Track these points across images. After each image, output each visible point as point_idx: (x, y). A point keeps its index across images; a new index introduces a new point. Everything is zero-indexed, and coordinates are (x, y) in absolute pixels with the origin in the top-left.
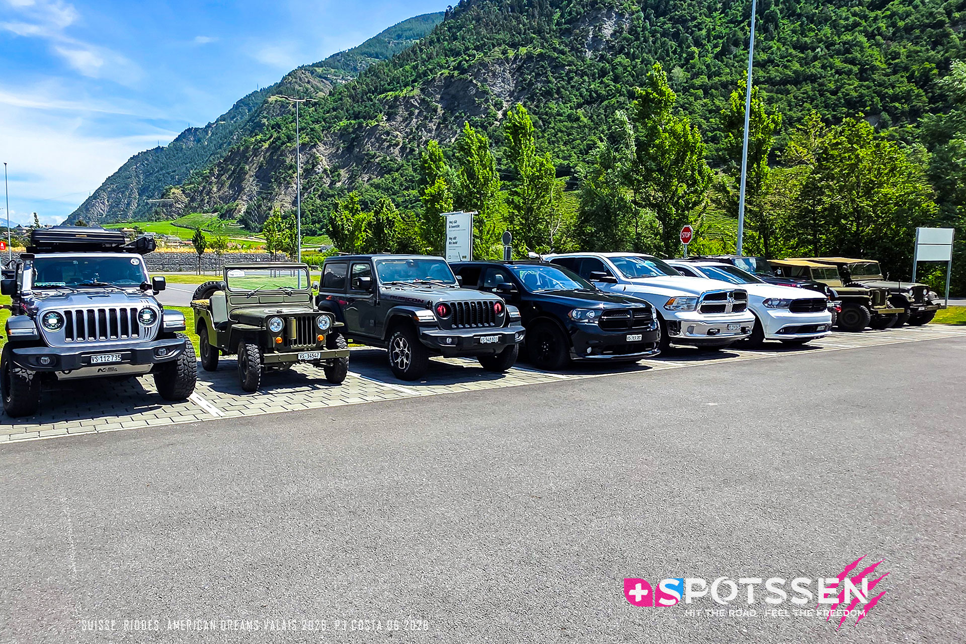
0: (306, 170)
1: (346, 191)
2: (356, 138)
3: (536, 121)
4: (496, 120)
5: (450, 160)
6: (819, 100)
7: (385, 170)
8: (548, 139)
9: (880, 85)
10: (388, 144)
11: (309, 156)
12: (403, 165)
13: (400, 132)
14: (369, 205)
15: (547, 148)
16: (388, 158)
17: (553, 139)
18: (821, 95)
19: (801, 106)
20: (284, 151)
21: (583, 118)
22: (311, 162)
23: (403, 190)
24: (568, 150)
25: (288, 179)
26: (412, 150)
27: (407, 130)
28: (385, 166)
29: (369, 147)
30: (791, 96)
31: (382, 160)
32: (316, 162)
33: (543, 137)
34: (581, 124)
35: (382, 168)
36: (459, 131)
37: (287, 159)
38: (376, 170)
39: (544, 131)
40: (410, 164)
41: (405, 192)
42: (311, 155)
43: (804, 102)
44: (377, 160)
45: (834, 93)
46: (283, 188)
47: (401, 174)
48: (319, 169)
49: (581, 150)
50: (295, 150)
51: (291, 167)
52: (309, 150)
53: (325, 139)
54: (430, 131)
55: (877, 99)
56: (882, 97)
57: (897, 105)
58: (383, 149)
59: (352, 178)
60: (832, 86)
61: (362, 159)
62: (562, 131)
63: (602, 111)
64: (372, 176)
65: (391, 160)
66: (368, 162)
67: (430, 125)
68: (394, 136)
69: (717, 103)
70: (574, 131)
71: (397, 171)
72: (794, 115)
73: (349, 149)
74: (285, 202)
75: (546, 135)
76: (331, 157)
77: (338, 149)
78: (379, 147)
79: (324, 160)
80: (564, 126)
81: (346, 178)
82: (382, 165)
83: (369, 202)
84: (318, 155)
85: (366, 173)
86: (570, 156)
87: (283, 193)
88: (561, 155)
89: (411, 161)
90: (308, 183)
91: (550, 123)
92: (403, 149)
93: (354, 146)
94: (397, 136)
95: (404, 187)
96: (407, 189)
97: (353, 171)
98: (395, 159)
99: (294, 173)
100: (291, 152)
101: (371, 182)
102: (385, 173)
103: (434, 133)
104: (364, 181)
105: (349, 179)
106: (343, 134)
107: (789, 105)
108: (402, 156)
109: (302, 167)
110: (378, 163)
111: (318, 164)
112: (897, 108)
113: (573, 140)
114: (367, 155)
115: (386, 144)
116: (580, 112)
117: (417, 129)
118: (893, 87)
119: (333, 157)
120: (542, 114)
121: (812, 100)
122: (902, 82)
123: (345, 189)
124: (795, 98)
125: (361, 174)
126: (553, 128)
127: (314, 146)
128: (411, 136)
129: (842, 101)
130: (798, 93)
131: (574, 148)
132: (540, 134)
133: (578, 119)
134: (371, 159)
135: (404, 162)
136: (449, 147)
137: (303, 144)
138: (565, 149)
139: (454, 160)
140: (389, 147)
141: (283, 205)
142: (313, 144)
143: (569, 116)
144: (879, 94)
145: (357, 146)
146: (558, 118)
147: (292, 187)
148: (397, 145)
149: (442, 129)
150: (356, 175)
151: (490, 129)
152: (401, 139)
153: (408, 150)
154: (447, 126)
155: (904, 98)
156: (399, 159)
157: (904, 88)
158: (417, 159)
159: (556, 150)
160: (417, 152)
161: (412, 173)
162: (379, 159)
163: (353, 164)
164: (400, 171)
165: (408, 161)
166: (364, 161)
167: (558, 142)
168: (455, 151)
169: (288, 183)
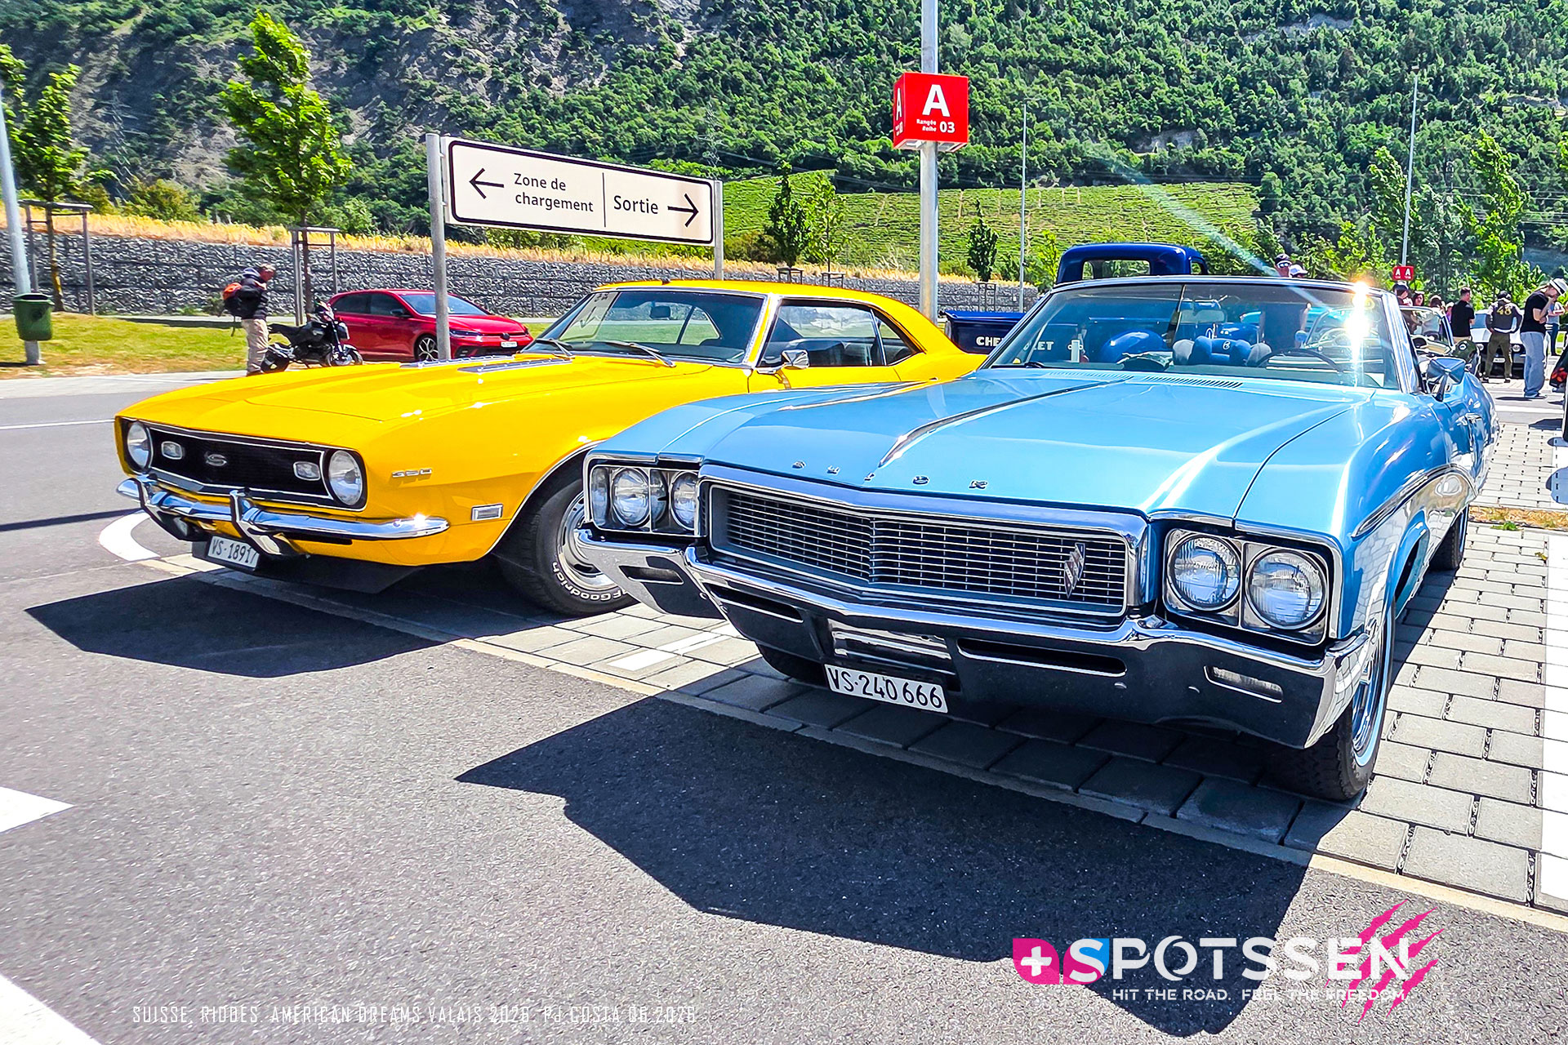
1: (372, 155)
2: (381, 47)
3: (751, 72)
4: (676, 58)
5: (602, 118)
6: (1132, 102)
7: (459, 122)
8: (781, 105)
9: (1190, 94)
10: (459, 70)
12: (499, 117)
13: (484, 51)
15: (782, 119)
16: (464, 99)
17: (789, 106)
18: (1134, 96)
19: (1115, 106)
20: (184, 49)
21: (828, 78)
24: (820, 128)
25: (209, 113)
26: (514, 91)
27: (497, 50)
28: (460, 114)
29: (416, 72)
30: (1101, 91)
31: (450, 101)
33: (771, 100)
34: (829, 87)
35: (452, 116)
36: (606, 67)
37: (198, 70)
38: (438, 118)
39: (769, 90)
40: (517, 115)
44: (440, 100)
45: (1147, 96)
46: (198, 132)
49: (840, 130)
50: (216, 51)
54: (547, 59)
55: (1189, 111)
56: (1195, 108)
57: (1207, 120)
58: (449, 79)
59: (382, 130)
60: (1143, 86)
61: (403, 94)
62: (801, 96)
65: (472, 104)
66: (419, 101)
67: (546, 46)
68: (470, 58)
70: (820, 98)
71: (490, 125)
72: (1108, 117)
73: (365, 69)
74: (210, 164)
75: (773, 96)
76: (320, 80)
77: (335, 65)
78: (440, 75)
80: (802, 86)
81: (365, 128)
82: (453, 110)
85: (415, 124)
86: (825, 137)
87: (198, 142)
88: (810, 135)
89: (516, 110)
91: (776, 78)
92: (494, 85)
93: (377, 64)
94: (477, 59)
97: (382, 114)
98: (479, 103)
100: (211, 55)
102: (463, 127)
103: (554, 63)
104: (414, 138)
105: (373, 130)
106: (343, 36)
107: (1102, 104)
108: (493, 100)
110: (443, 107)
112: (1209, 126)
113: (824, 112)
114: (412, 86)
115: (455, 71)
116: (822, 67)
117: (519, 50)
118: (1203, 99)
119: (325, 79)
120: (758, 60)
121: (1125, 101)
122: (1210, 94)
123: (370, 150)
125: (404, 122)
126: (785, 87)
128: (509, 63)
129: (1156, 106)
130: (1109, 89)
131: (826, 125)
132: (765, 96)
133: (821, 79)
134: (425, 95)
135: (502, 111)
136: (594, 93)
138: (815, 124)
139: (611, 119)
140: (462, 77)
141: (202, 169)
143: (806, 71)
144: (1190, 103)
145: (385, 65)
146: (790, 71)
147: (223, 133)
148: (479, 75)
149: (571, 59)
150: (393, 125)
151: (668, 72)
152: (486, 67)
153: (505, 89)
154: (580, 55)
155: (1213, 113)
156: (488, 103)
157: (1212, 101)
158: (530, 108)
159: (799, 124)
160: (525, 95)
161: (525, 134)
162: (442, 97)
163: (379, 101)
164: (496, 127)
165: (509, 110)
166: (409, 100)
167: (799, 112)
168: (608, 102)
169: (211, 123)
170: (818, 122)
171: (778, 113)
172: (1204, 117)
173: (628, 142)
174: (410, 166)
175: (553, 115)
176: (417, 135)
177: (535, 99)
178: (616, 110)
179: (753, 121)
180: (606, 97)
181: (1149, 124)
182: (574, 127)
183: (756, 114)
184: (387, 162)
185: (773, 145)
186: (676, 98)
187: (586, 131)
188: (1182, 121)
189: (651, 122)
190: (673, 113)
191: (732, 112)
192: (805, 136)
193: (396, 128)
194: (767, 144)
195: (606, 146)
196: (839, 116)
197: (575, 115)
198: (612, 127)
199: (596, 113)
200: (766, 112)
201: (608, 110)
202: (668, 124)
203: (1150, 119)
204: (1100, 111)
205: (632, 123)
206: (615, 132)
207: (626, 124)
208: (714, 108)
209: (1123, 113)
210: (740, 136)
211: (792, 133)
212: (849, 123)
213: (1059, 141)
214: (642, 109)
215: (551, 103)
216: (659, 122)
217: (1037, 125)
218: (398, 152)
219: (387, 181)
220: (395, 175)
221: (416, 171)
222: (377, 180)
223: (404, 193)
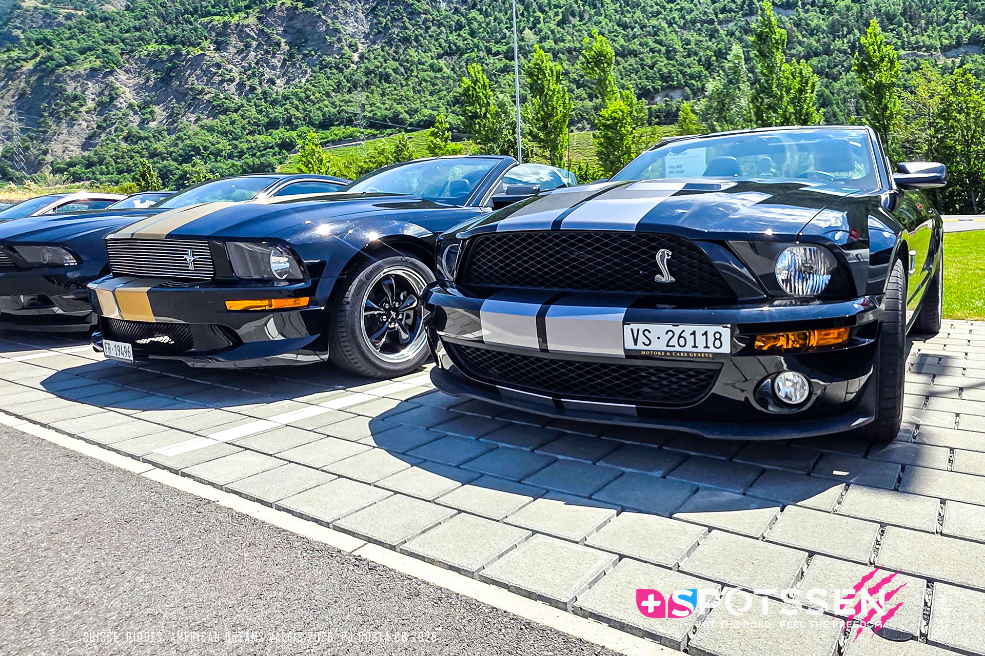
0: (100, 104)
1: (165, 133)
2: (175, 67)
3: (397, 68)
4: (353, 62)
5: (303, 102)
6: (641, 73)
7: (218, 110)
8: (413, 88)
9: (681, 65)
10: (220, 78)
11: (103, 86)
12: (242, 106)
13: (235, 65)
14: (202, 151)
15: (413, 97)
16: (222, 96)
17: (419, 88)
18: (643, 69)
19: (629, 76)
20: (60, 75)
21: (445, 69)
22: (106, 93)
23: (247, 134)
24: (435, 101)
25: (72, 113)
26: (253, 89)
27: (243, 64)
28: (219, 106)
29: (194, 81)
30: (620, 67)
31: (213, 97)
32: (116, 94)
33: (407, 85)
34: (445, 75)
35: (214, 107)
36: (309, 71)
37: (67, 87)
38: (206, 109)
39: (407, 79)
40: (252, 104)
41: (250, 138)
42: (107, 85)
43: (631, 73)
44: (206, 97)
45: (652, 68)
46: (65, 125)
47: (242, 116)
48: (121, 103)
49: (448, 102)
50: (79, 75)
51: (75, 98)
52: (102, 78)
53: (127, 65)
54: (274, 68)
55: (680, 76)
56: (684, 74)
57: (693, 81)
58: (213, 84)
59: (173, 117)
60: (649, 62)
61: (186, 94)
62: (426, 81)
63: (463, 64)
64: (202, 116)
65: (226, 98)
66: (194, 99)
67: (273, 61)
68: (227, 70)
69: (566, 67)
70: (438, 82)
71: (236, 111)
73: (166, 80)
74: (71, 144)
75: (409, 83)
76: (139, 89)
77: (148, 80)
78: (208, 82)
79: (127, 92)
80: (428, 75)
81: (163, 117)
82: (215, 103)
83: (201, 148)
84: (118, 85)
85: (192, 113)
86: (438, 107)
87: (65, 131)
88: (428, 106)
89: (253, 101)
90: (105, 120)
91: (412, 71)
92: (241, 85)
93: (172, 77)
94: (231, 71)
95: (248, 131)
96: (251, 133)
97: (173, 108)
98: (231, 98)
99: (82, 106)
100: (75, 78)
101: (200, 123)
102: (220, 113)
103: (278, 70)
104: (190, 121)
105: (168, 117)
106: (153, 61)
107: (621, 75)
108: (240, 95)
109: (94, 100)
110: (208, 101)
111: (118, 96)
112: (694, 85)
113: (439, 91)
114: (191, 89)
115: (217, 79)
116: (442, 62)
117: (257, 63)
118: (690, 67)
119: (141, 88)
120: (402, 61)
121: (637, 72)
122: (694, 64)
123: (164, 130)
124: (624, 68)
125: (185, 112)
126: (417, 77)
127: (111, 73)
128: (250, 72)
129: (657, 74)
130: (626, 65)
131: (440, 99)
132: (404, 83)
133: (440, 70)
134: (198, 94)
135: (244, 102)
136: (301, 88)
137: (93, 70)
138: (432, 99)
139: (308, 103)
140: (222, 82)
141: (66, 148)
142: (108, 70)
143: (431, 66)
144: (681, 72)
145: (176, 78)
146: (420, 67)
147: (80, 124)
148: (232, 80)
149: (288, 67)
150: (178, 114)
151: (347, 72)
152: (236, 75)
153: (248, 88)
154: (294, 64)
155: (697, 77)
156: (236, 98)
157: (696, 69)
158: (261, 99)
159: (423, 99)
160: (259, 91)
161: (256, 115)
162: (208, 96)
163: (172, 99)
164: (240, 111)
165: (249, 101)
166: (189, 98)
167: (424, 91)
168: (308, 92)
169: (73, 119)
170: (435, 97)
171: (411, 93)
172: (690, 80)
173: (317, 116)
174: (186, 139)
175: (274, 103)
176: (193, 119)
177: (264, 93)
178: (312, 97)
179: (395, 100)
180: (307, 89)
181: (653, 87)
182: (286, 109)
183: (397, 95)
184: (173, 137)
185: (405, 114)
186: (350, 87)
187: (293, 111)
188: (675, 83)
189: (333, 103)
190: (347, 97)
191: (383, 95)
192: (426, 107)
193: (180, 116)
194: (401, 113)
195: (305, 120)
196: (449, 93)
197: (288, 102)
198: (309, 108)
199: (300, 99)
200: (402, 93)
201: (307, 97)
202: (342, 104)
203: (653, 83)
204: (619, 80)
205: (321, 104)
206: (310, 111)
207: (317, 106)
208: (372, 93)
209: (635, 80)
210: (386, 109)
211: (418, 106)
212: (455, 97)
213: (591, 101)
214: (328, 95)
215: (274, 96)
216: (338, 103)
217: (577, 91)
218: (180, 131)
219: (172, 149)
220: (176, 145)
221: (188, 142)
222: (166, 149)
223: (180, 156)
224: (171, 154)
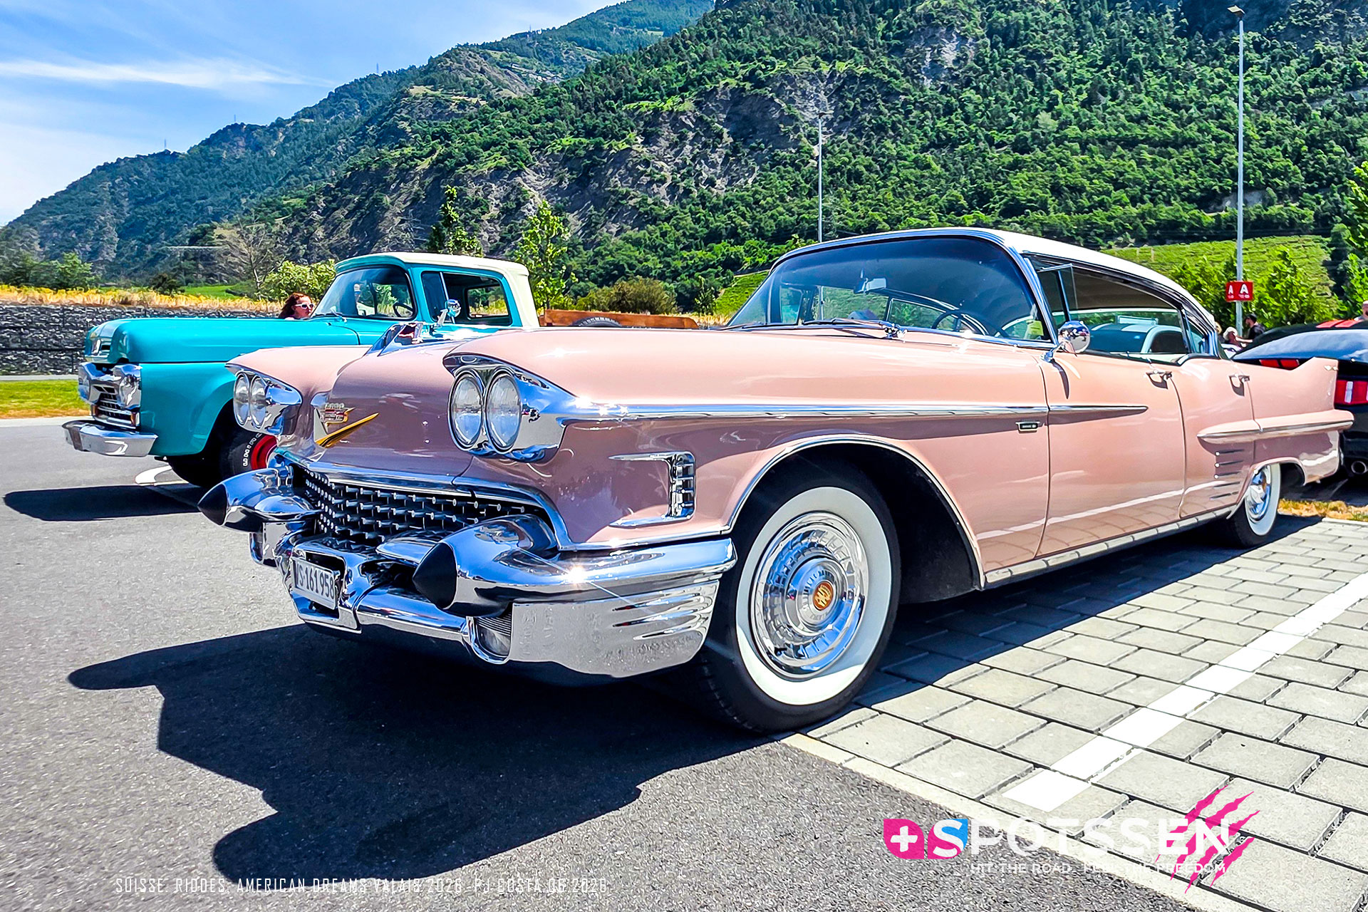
0: (505, 211)
1: (581, 247)
2: (593, 165)
3: (871, 165)
4: (812, 158)
5: (752, 209)
6: (1203, 168)
7: (645, 218)
8: (893, 190)
9: (1259, 157)
10: (649, 178)
11: (509, 189)
12: (675, 213)
13: (667, 162)
14: (627, 270)
15: (893, 201)
16: (650, 201)
17: (900, 190)
18: (1205, 163)
19: (1187, 173)
20: (460, 176)
21: (934, 165)
22: (513, 197)
23: (682, 249)
24: (924, 207)
25: (473, 222)
26: (687, 192)
27: (677, 161)
28: (646, 213)
29: (617, 182)
30: (1174, 160)
31: (639, 202)
32: (524, 198)
33: (886, 186)
34: (934, 173)
35: (640, 214)
36: (757, 168)
37: (468, 190)
38: (630, 217)
39: (884, 178)
40: (687, 211)
41: (685, 253)
42: (514, 187)
43: (1188, 169)
44: (631, 202)
45: (1218, 161)
47: (675, 226)
48: (529, 210)
49: (941, 208)
50: (481, 176)
51: (477, 204)
52: (508, 179)
53: (537, 163)
54: (713, 165)
55: (1259, 173)
56: (1264, 170)
57: (1277, 180)
58: (640, 185)
59: (590, 228)
60: (1213, 153)
61: (607, 199)
62: (910, 181)
63: (958, 158)
64: (625, 227)
65: (655, 204)
66: (617, 204)
67: (713, 156)
68: (657, 168)
69: (1099, 161)
70: (926, 182)
71: (668, 219)
72: (1181, 183)
73: (581, 182)
75: (889, 183)
76: (550, 193)
77: (561, 180)
78: (634, 183)
79: (537, 196)
80: (911, 174)
81: (578, 228)
82: (641, 210)
83: (626, 266)
84: (526, 187)
85: (614, 222)
86: (928, 214)
88: (915, 213)
89: (688, 207)
90: (510, 231)
91: (891, 168)
92: (673, 188)
93: (590, 178)
94: (661, 169)
95: (682, 246)
96: (687, 248)
97: (590, 216)
98: (661, 203)
99: (483, 213)
100: (477, 180)
101: (624, 235)
102: (647, 222)
103: (719, 168)
104: (611, 233)
105: (584, 228)
106: (568, 158)
107: (1175, 172)
108: (671, 199)
109: (497, 206)
110: (634, 207)
111: (527, 201)
112: (1278, 185)
113: (929, 194)
114: (614, 193)
115: (645, 179)
116: (929, 157)
117: (693, 160)
118: (1272, 161)
119: (553, 192)
120: (877, 155)
121: (1197, 168)
122: (1278, 156)
123: (580, 244)
124: (1180, 163)
125: (606, 221)
126: (897, 175)
127: (519, 173)
128: (685, 170)
129: (1226, 170)
130: (1181, 158)
131: (930, 204)
132: (880, 183)
133: (928, 166)
134: (622, 199)
135: (677, 208)
136: (747, 190)
137: (498, 169)
139: (758, 210)
140: (650, 183)
142: (515, 169)
143: (916, 161)
144: (1260, 166)
145: (596, 179)
146: (902, 162)
147: (481, 236)
148: (663, 181)
149: (731, 164)
150: (597, 224)
151: (805, 169)
152: (668, 174)
153: (681, 191)
154: (738, 160)
155: (1282, 174)
156: (667, 203)
157: (1281, 162)
158: (698, 205)
159: (907, 205)
160: (695, 194)
161: (693, 225)
162: (635, 200)
163: (589, 206)
164: (672, 220)
165: (683, 207)
166: (610, 203)
167: (907, 194)
168: (757, 196)
169: (473, 229)
170: (924, 202)
171: (890, 196)
172: (1273, 177)
173: (770, 226)
174: (607, 255)
175: (715, 209)
176: (614, 230)
177: (702, 197)
178: (762, 202)
179: (870, 205)
180: (756, 192)
181: (1221, 188)
182: (730, 218)
183: (872, 199)
184: (591, 253)
185: (884, 224)
186: (810, 189)
187: (739, 220)
188: (1252, 182)
189: (789, 210)
190: (807, 202)
191: (854, 199)
192: (911, 214)
193: (599, 226)
194: (880, 223)
195: (753, 231)
196: (941, 196)
197: (731, 208)
198: (758, 215)
199: (748, 205)
200: (880, 197)
201: (757, 202)
202: (802, 210)
203: (1221, 182)
204: (1173, 178)
205: (774, 211)
206: (761, 220)
207: (769, 213)
208: (839, 196)
209: (1195, 179)
210: (859, 217)
211: (901, 212)
212: (949, 201)
213: (1134, 206)
214: (782, 199)
215: (714, 200)
216: (795, 209)
217: (1114, 194)
218: (599, 244)
219: (590, 267)
220: (595, 263)
221: (609, 258)
222: (583, 267)
223: (600, 275)
224: (589, 273)
